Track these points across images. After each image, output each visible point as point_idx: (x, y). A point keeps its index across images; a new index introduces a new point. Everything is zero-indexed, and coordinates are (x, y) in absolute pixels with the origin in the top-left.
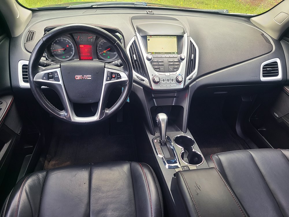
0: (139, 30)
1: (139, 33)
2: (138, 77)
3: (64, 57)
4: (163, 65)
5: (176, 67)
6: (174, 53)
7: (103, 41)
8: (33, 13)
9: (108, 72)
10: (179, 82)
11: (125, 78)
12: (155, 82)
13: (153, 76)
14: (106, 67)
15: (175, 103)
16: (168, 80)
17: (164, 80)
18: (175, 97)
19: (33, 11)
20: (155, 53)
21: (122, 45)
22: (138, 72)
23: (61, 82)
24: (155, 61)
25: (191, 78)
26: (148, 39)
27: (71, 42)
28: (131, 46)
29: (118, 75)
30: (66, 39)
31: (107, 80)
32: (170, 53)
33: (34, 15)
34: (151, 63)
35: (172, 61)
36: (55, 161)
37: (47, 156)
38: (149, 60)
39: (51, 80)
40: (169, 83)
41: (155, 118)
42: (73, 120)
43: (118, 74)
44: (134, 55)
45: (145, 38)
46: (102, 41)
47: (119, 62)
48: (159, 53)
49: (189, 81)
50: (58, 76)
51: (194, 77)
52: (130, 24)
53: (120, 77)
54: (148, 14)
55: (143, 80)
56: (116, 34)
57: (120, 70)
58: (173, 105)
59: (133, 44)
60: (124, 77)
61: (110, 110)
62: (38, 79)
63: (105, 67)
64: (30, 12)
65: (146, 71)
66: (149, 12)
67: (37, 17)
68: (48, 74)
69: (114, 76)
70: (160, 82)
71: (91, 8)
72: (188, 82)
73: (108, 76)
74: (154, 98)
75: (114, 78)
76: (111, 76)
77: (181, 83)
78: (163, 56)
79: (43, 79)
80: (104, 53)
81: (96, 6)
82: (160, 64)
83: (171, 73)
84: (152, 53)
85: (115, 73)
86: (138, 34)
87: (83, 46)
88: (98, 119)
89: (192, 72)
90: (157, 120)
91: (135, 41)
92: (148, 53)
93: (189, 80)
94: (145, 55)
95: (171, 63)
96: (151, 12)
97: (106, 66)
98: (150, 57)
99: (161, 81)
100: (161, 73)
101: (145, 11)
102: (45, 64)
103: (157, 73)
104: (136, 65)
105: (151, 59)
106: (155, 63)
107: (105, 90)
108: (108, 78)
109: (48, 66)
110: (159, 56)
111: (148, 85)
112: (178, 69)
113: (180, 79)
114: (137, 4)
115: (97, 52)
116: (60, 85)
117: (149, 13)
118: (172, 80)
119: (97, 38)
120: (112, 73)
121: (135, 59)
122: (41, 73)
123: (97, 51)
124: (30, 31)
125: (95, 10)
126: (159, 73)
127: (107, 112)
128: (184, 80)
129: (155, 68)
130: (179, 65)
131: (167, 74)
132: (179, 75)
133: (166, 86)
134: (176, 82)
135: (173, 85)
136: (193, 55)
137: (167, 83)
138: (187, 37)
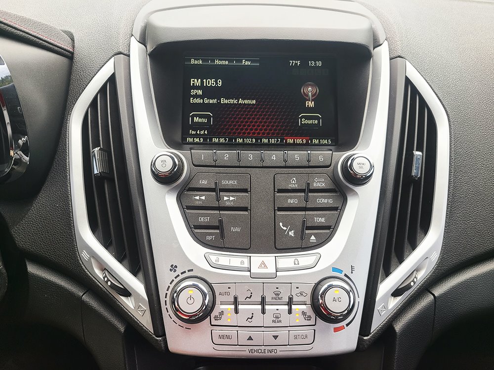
2: (102, 269)
4: (245, 209)
5: (321, 220)
13: (179, 271)
16: (263, 302)
17: (236, 302)
24: (204, 183)
25: (408, 287)
34: (179, 195)
35: (295, 187)
40: (267, 318)
55: (126, 293)
59: (103, 90)
70: (215, 313)
72: (387, 308)
77: (343, 324)
78: (251, 156)
82: (229, 199)
83: (287, 261)
89: (414, 247)
91: (112, 79)
95: (292, 201)
98: (164, 165)
99: (219, 308)
100: (225, 259)
103: (200, 258)
106: (200, 198)
110: (228, 155)
111: (145, 320)
112: (328, 231)
113: (336, 301)
118: (290, 303)
126: (215, 255)
129: (196, 227)
130: (336, 209)
131: (263, 265)
132: (334, 269)
133: (250, 342)
134: (313, 315)
135: (296, 337)
136: (417, 153)
137: (258, 320)
138: (391, 59)
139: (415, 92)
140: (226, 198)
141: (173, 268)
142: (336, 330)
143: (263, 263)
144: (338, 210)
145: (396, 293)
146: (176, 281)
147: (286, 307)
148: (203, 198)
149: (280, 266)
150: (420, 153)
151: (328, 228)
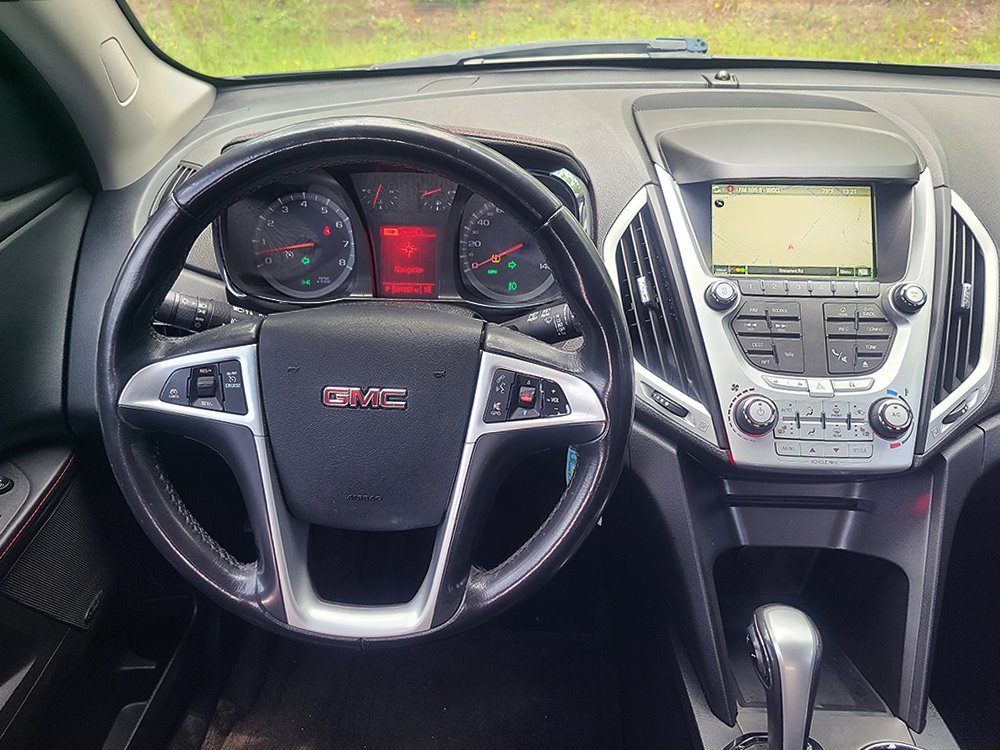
0: (674, 157)
1: (671, 168)
2: (654, 392)
3: (308, 283)
4: (797, 336)
5: (872, 347)
6: (852, 272)
7: (490, 211)
8: (218, 93)
9: (498, 372)
10: (887, 432)
11: (589, 409)
12: (749, 428)
13: (740, 391)
14: (488, 344)
15: (852, 540)
16: (823, 419)
17: (798, 418)
18: (853, 505)
19: (221, 85)
20: (753, 270)
21: (583, 229)
22: (654, 366)
23: (251, 419)
24: (754, 311)
25: (960, 414)
26: (715, 198)
27: (342, 214)
28: (626, 235)
29: (548, 394)
30: (323, 200)
31: (488, 418)
32: (832, 272)
33: (220, 99)
34: (730, 322)
35: (846, 315)
36: (250, 735)
37: (220, 704)
38: (717, 304)
39: (203, 403)
40: (827, 434)
41: (746, 633)
42: (293, 621)
43: (553, 389)
44: (641, 281)
45: (701, 193)
46: (485, 210)
47: (560, 314)
48: (774, 271)
49: (945, 428)
50: (238, 385)
51: (973, 404)
52: (626, 130)
53: (562, 405)
54: (710, 85)
55: (683, 412)
56: (555, 173)
57: (562, 362)
58: (842, 546)
59: (635, 222)
60: (584, 402)
61: (491, 582)
62: (139, 399)
63: (482, 346)
64: (205, 88)
65: (701, 363)
66: (717, 78)
67: (231, 109)
68: (195, 371)
69: (526, 394)
70: (778, 427)
71: (460, 68)
72: (938, 432)
73: (493, 397)
74: (737, 501)
75: (529, 406)
76: (513, 393)
77: (899, 441)
78: (799, 287)
79: (165, 398)
80: (494, 266)
81: (478, 62)
82: (780, 327)
83: (842, 383)
84: (734, 271)
85: (535, 381)
86: (664, 177)
87: (396, 234)
88: (427, 629)
89: (962, 378)
90: (756, 643)
91: (646, 211)
92: (714, 269)
93: (946, 421)
94: (698, 280)
95: (843, 329)
96: (728, 79)
97: (489, 337)
98: (725, 292)
99: (781, 424)
100: (783, 380)
101: (697, 78)
102: (200, 315)
103: (758, 379)
104: (647, 327)
105: (732, 303)
106: (751, 326)
107: (476, 467)
108: (496, 406)
109: (211, 328)
110: (776, 285)
111: (710, 438)
112: (879, 358)
113: (895, 416)
114: (662, 48)
115: (457, 262)
116: (246, 431)
117: (715, 82)
118: (849, 420)
119: (462, 197)
120: (519, 380)
121: (645, 299)
122: (164, 367)
123: (457, 252)
124: (185, 164)
125: (470, 77)
126: (772, 378)
127: (479, 586)
128: (915, 420)
129: (750, 352)
130: (886, 337)
131: (819, 386)
132: (889, 392)
133: (813, 454)
134: (871, 431)
135: (855, 450)
136: (966, 285)
137: (820, 434)
138: (935, 188)
139: (961, 221)
140: (777, 326)
141: (735, 387)
142: (892, 446)
143: (819, 384)
144: (888, 339)
145: (947, 420)
146: (738, 399)
147: (846, 424)
148: (755, 325)
149: (836, 387)
150: (969, 285)
151: (880, 355)
